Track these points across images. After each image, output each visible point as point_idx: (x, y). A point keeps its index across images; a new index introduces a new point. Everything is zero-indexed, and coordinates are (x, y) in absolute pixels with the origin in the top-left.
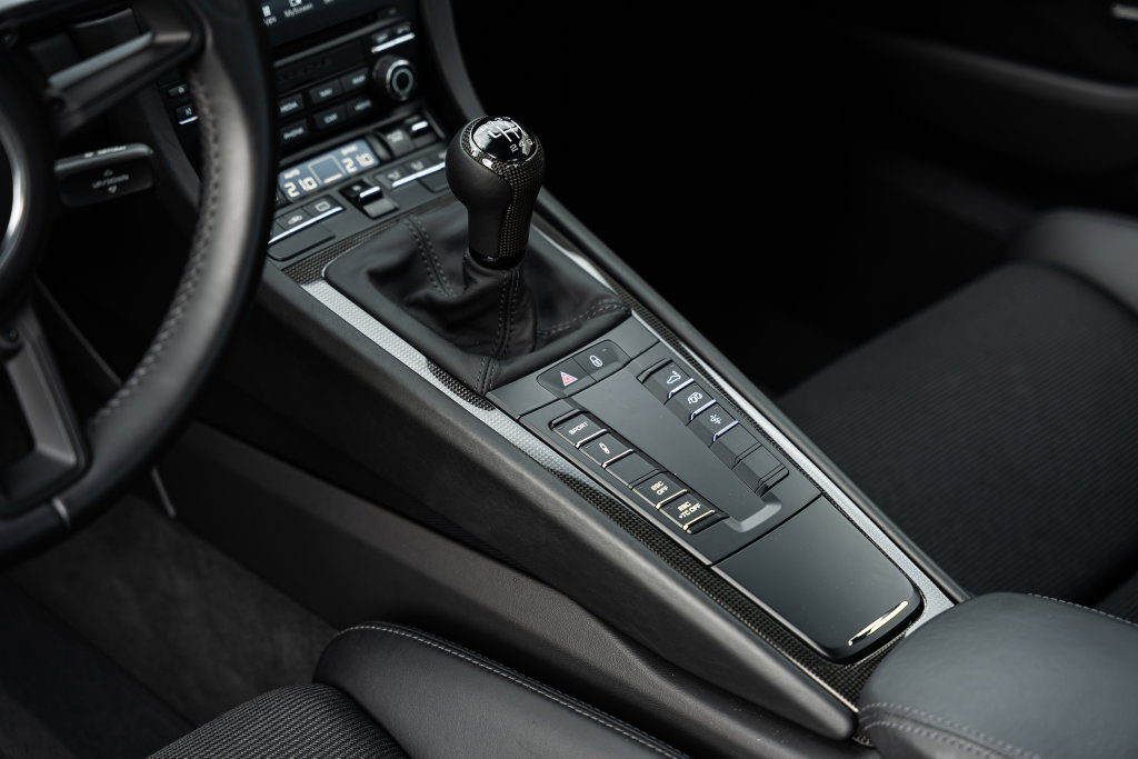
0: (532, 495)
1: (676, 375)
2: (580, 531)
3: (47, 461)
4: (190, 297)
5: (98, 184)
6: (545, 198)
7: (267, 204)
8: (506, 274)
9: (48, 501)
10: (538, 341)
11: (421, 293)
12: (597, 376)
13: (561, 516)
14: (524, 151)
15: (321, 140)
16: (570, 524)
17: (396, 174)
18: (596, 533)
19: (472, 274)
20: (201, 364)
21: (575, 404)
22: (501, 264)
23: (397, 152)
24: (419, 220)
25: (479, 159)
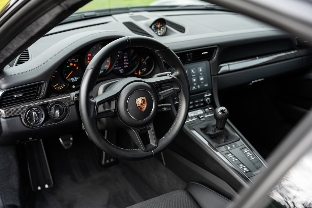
0: (221, 164)
1: (246, 149)
2: (228, 170)
3: (152, 145)
4: (174, 125)
5: (163, 109)
6: (228, 120)
7: (186, 117)
8: (221, 131)
9: (151, 151)
10: (225, 142)
11: (207, 133)
12: (233, 148)
13: (225, 167)
14: (226, 112)
15: (195, 109)
16: (226, 169)
17: (206, 115)
18: (230, 170)
19: (216, 130)
20: (175, 135)
21: (229, 151)
22: (220, 129)
23: (206, 112)
24: (209, 122)
25: (219, 112)
